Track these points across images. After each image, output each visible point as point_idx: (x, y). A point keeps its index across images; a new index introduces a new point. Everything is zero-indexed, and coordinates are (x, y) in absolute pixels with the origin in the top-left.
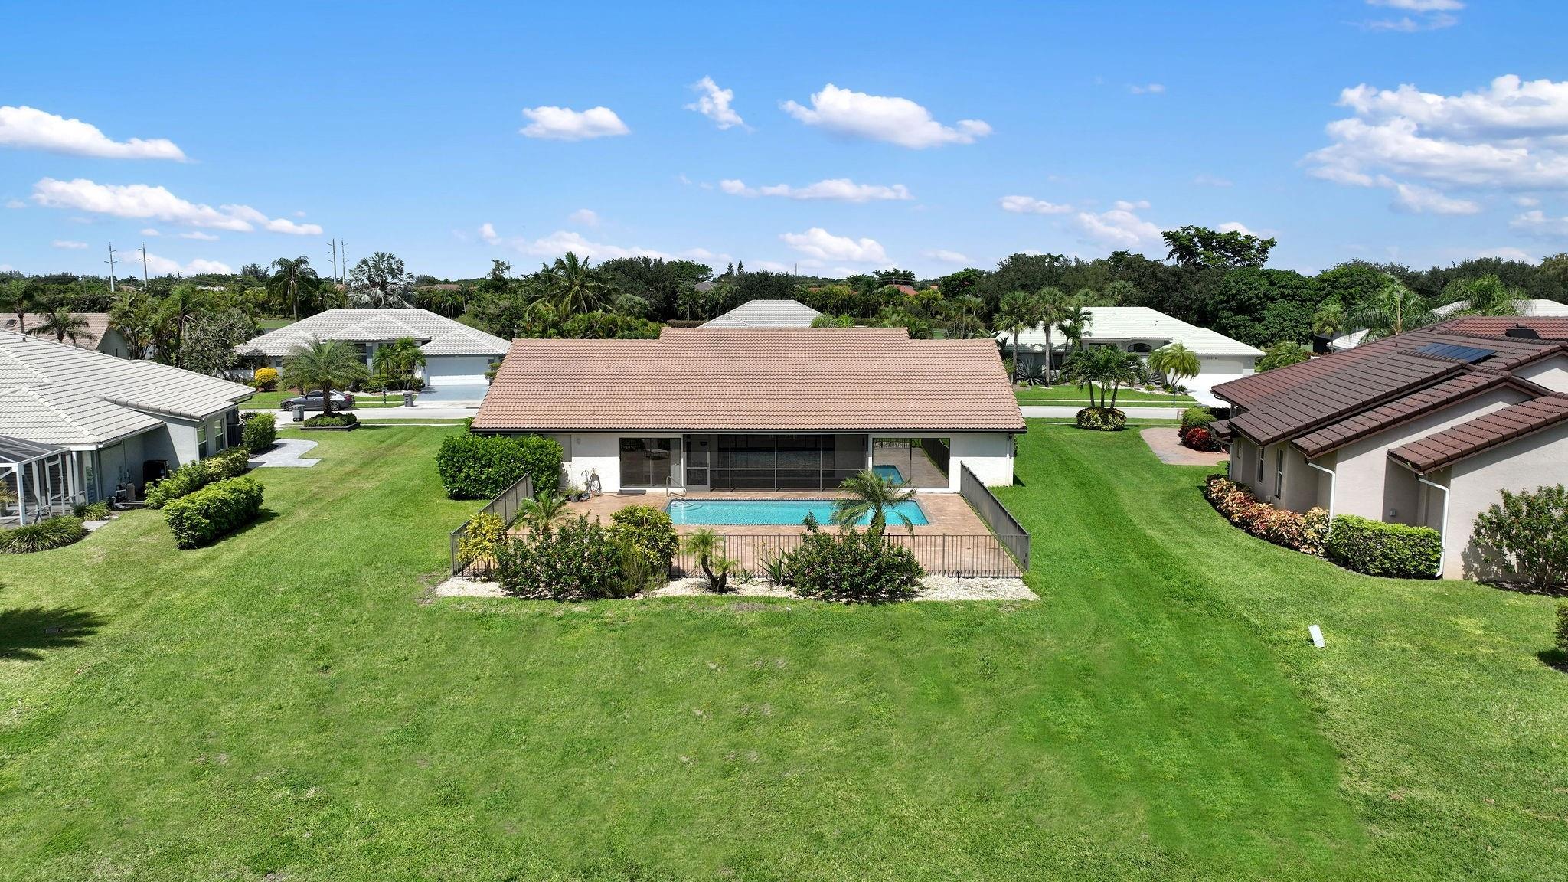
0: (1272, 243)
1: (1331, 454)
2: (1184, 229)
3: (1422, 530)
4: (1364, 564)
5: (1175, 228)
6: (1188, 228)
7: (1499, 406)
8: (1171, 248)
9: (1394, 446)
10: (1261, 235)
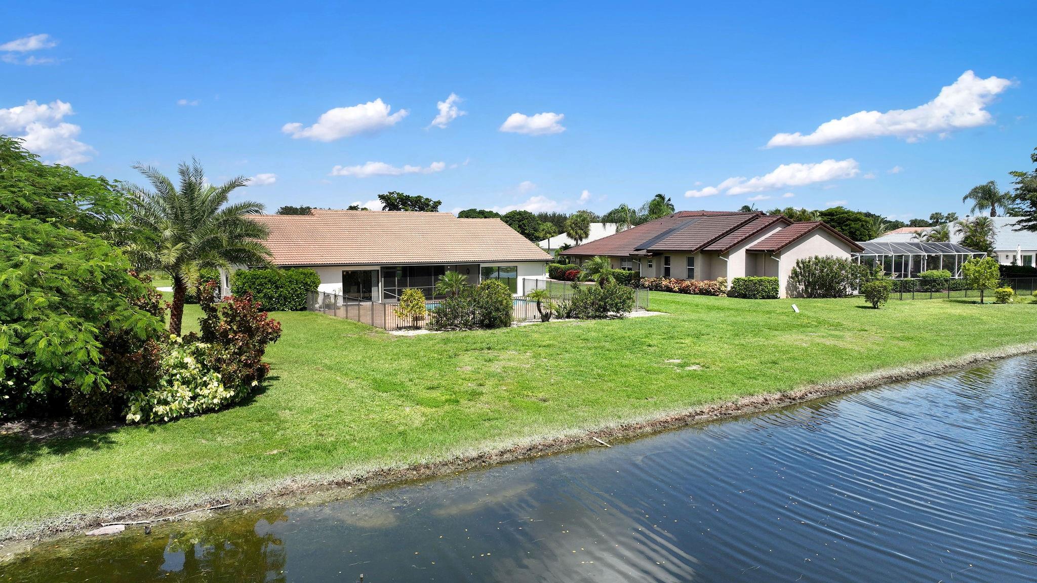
0: (439, 203)
1: (727, 252)
2: (391, 193)
3: (773, 278)
4: (754, 295)
5: (385, 193)
6: (393, 193)
7: (779, 229)
8: (384, 204)
9: (748, 247)
10: (435, 199)
